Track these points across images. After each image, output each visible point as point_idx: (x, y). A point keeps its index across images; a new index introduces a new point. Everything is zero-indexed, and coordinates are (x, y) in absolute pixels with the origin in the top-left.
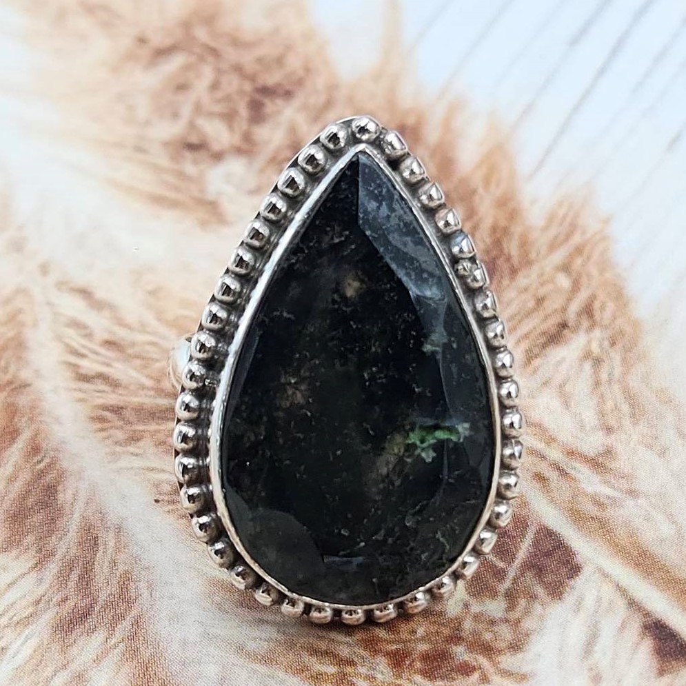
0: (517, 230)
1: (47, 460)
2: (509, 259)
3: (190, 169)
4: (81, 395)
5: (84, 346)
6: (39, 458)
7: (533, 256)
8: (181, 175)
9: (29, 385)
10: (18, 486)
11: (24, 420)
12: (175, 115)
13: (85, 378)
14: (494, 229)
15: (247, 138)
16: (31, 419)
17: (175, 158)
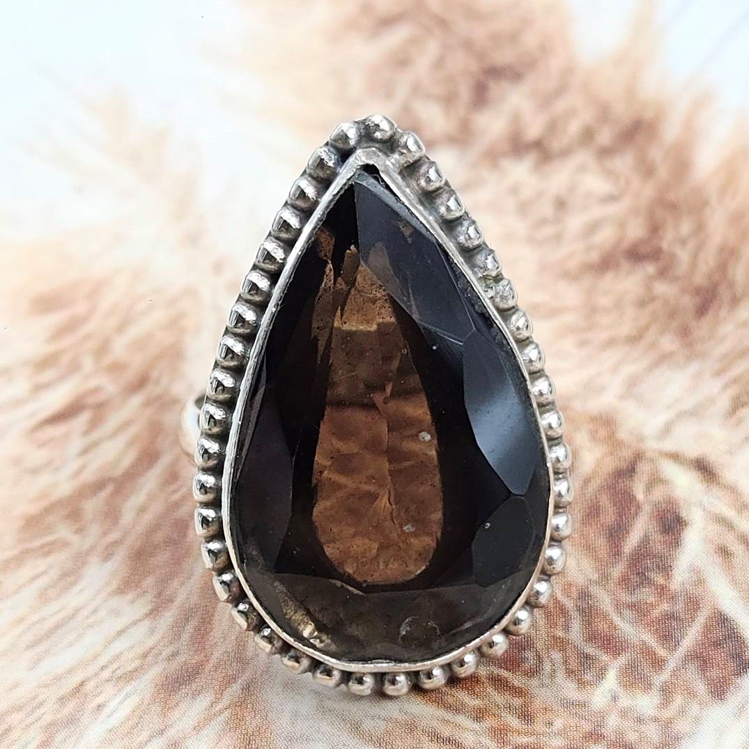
6: (173, 488)
11: (167, 441)
15: (465, 127)
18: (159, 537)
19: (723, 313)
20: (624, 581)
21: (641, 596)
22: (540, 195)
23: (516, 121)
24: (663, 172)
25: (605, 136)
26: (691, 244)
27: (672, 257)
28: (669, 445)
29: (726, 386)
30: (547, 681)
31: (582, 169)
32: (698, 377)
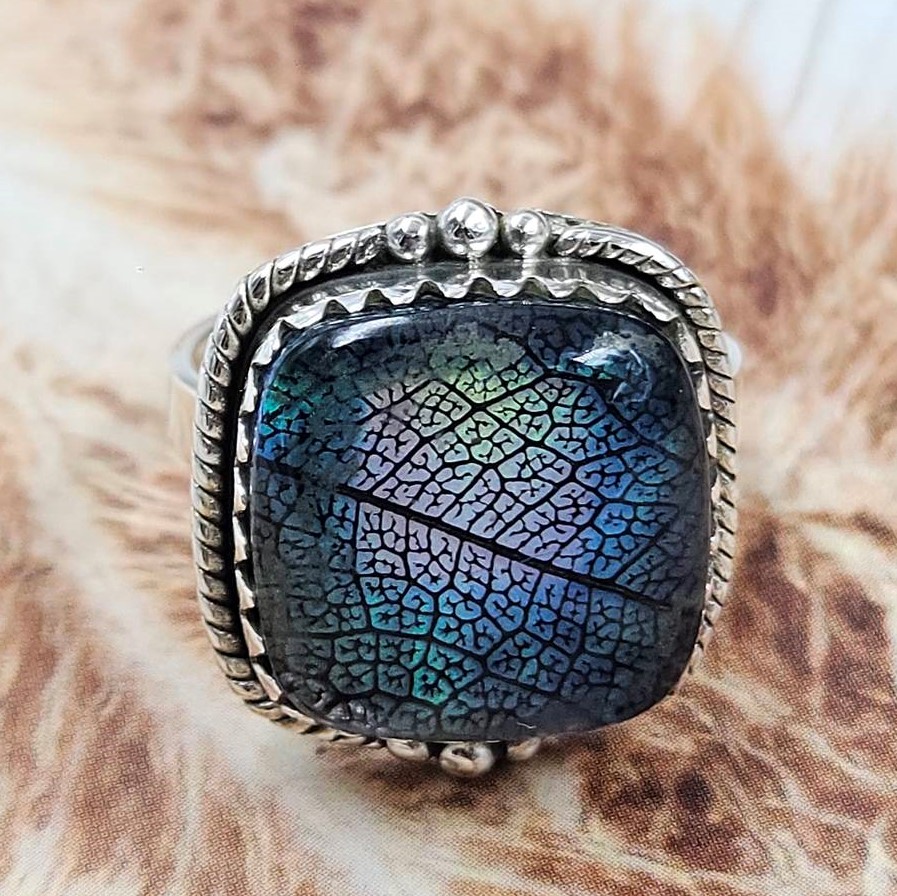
0: (792, 211)
1: (116, 699)
2: (792, 262)
3: (222, 157)
4: (144, 577)
5: (127, 490)
6: (101, 696)
7: (830, 252)
8: (211, 171)
9: (50, 569)
10: (79, 749)
11: (59, 631)
12: (174, 68)
13: (143, 546)
14: (754, 213)
15: (305, 95)
16: (70, 629)
17: (194, 141)
18: (109, 775)
19: (799, 303)
20: (831, 708)
21: (867, 727)
22: (460, 178)
23: (376, 76)
24: (622, 117)
25: (517, 81)
26: (709, 212)
27: (689, 235)
28: (808, 503)
29: (851, 405)
30: (787, 876)
31: (503, 132)
32: (803, 398)
